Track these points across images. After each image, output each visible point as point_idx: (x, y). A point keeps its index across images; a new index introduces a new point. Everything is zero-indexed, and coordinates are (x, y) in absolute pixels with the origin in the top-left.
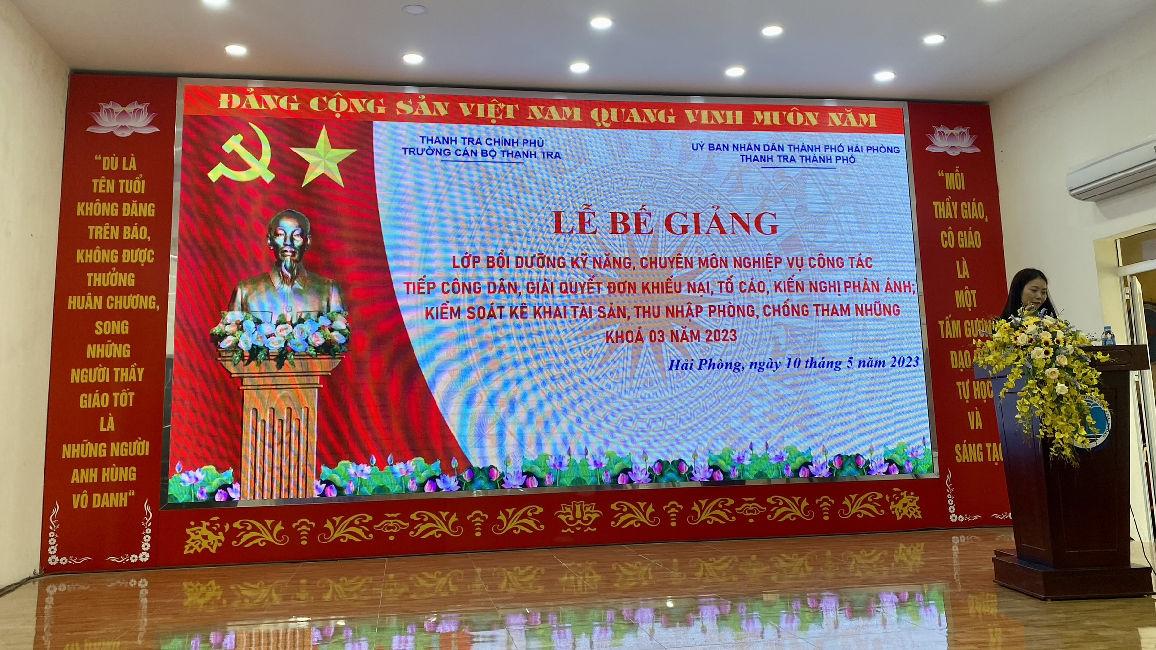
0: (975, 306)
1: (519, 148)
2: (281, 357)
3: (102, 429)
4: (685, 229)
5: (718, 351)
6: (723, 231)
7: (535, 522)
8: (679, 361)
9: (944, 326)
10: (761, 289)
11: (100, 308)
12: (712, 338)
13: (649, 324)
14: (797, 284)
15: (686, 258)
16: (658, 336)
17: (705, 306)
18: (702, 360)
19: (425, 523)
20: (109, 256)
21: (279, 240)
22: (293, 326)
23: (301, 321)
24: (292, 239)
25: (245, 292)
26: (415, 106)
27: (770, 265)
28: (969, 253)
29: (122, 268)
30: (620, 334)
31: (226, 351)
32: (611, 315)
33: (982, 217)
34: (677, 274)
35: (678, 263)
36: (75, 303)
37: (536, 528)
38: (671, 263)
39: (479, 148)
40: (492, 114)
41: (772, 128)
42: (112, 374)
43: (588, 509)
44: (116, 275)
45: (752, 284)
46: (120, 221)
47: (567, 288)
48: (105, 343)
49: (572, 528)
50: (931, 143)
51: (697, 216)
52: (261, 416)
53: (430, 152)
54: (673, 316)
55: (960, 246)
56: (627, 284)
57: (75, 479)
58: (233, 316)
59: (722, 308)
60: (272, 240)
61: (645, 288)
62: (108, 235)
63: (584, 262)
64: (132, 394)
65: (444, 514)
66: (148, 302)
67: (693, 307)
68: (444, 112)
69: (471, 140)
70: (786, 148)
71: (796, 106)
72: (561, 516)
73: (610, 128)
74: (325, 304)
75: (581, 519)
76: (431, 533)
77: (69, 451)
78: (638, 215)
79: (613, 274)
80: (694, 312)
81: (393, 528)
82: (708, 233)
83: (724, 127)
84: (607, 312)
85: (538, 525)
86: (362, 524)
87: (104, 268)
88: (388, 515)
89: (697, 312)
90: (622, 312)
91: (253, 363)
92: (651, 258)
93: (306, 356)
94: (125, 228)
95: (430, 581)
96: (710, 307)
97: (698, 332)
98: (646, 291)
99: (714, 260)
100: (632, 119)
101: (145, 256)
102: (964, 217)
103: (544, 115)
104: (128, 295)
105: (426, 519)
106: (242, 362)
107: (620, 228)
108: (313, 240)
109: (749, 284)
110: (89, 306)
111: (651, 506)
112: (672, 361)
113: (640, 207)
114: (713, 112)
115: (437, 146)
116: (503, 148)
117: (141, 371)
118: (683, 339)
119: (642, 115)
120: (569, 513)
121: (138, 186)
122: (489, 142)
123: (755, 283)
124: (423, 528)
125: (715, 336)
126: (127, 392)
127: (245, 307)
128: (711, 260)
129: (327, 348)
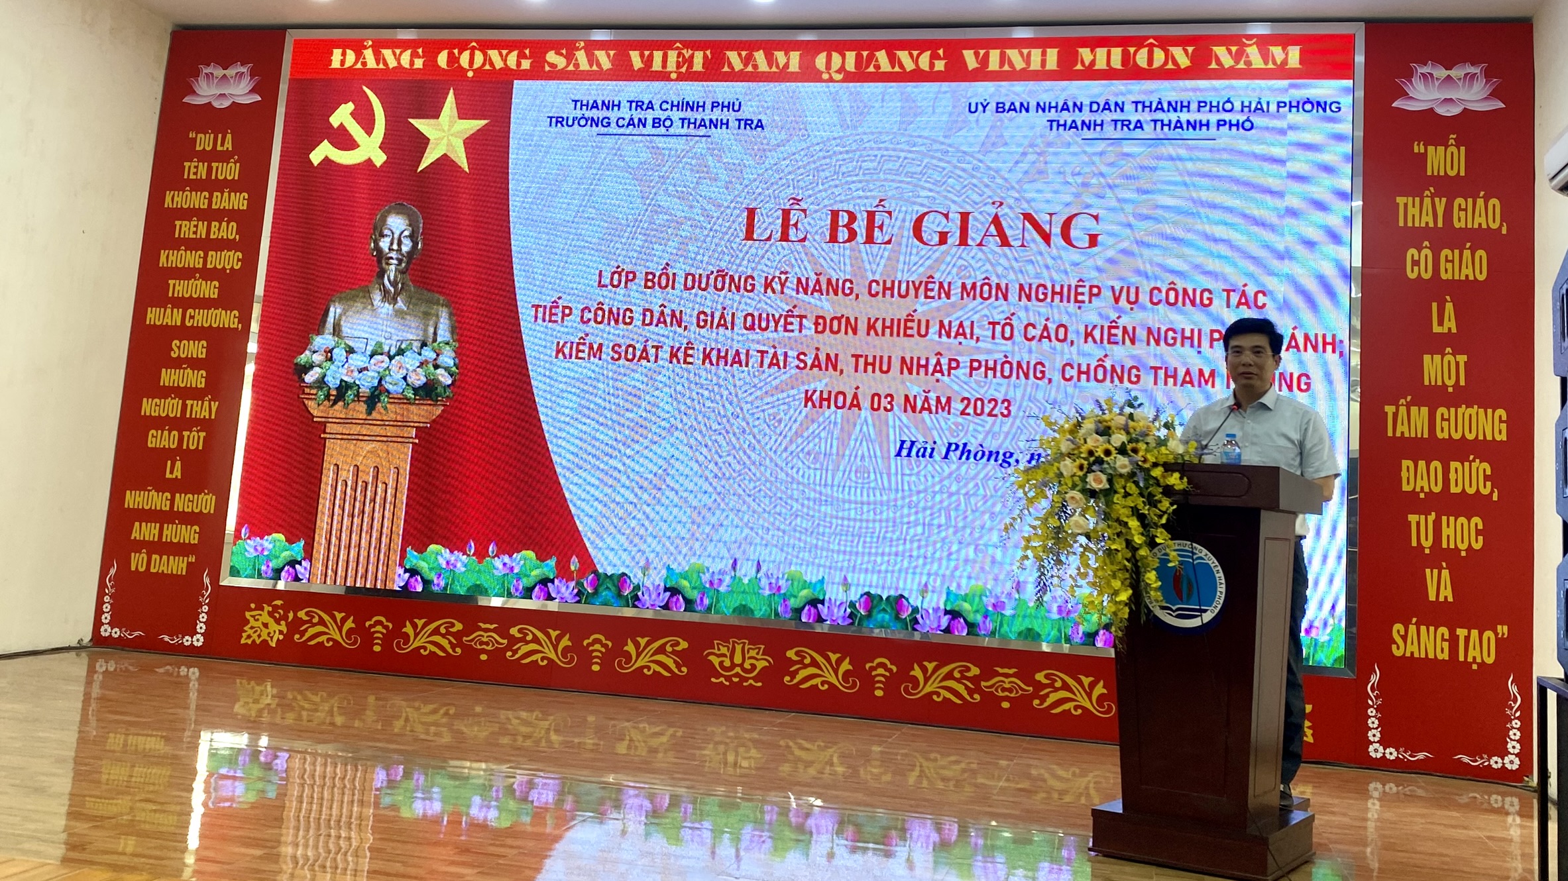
0: (1462, 383)
1: (708, 115)
2: (373, 398)
3: (168, 475)
4: (943, 238)
5: (976, 433)
6: (1005, 242)
7: (675, 662)
8: (913, 443)
9: (1395, 415)
10: (1061, 336)
11: (179, 324)
12: (970, 410)
13: (871, 383)
14: (1125, 330)
15: (941, 284)
16: (884, 402)
17: (964, 360)
18: (950, 444)
19: (527, 643)
20: (192, 259)
21: (384, 244)
22: (391, 358)
23: (401, 352)
24: (400, 243)
25: (338, 311)
26: (570, 57)
27: (1080, 298)
28: (1461, 290)
29: (207, 274)
30: (825, 396)
31: (310, 387)
32: (816, 364)
33: (1494, 226)
34: (923, 307)
35: (927, 290)
36: (154, 316)
37: (676, 671)
38: (917, 290)
39: (650, 115)
40: (672, 65)
41: (1109, 74)
42: (184, 406)
43: (753, 653)
44: (198, 282)
45: (1046, 328)
46: (209, 215)
47: (754, 323)
48: (180, 368)
49: (728, 678)
50: (1404, 94)
51: (965, 217)
52: (343, 475)
53: (583, 122)
54: (910, 373)
55: (1444, 276)
56: (843, 321)
57: (135, 535)
58: (322, 341)
59: (991, 364)
60: (376, 242)
61: (871, 327)
62: (195, 233)
63: (783, 285)
64: (202, 434)
65: (554, 634)
66: (226, 319)
67: (944, 361)
68: (606, 64)
69: (639, 105)
70: (1129, 107)
71: (1155, 38)
72: (711, 658)
73: (843, 81)
74: (431, 330)
75: (741, 666)
76: (534, 658)
77: (134, 499)
78: (871, 215)
79: (826, 305)
80: (945, 367)
81: (487, 644)
82: (980, 244)
83: (1026, 75)
84: (809, 362)
85: (678, 666)
86: (448, 633)
87: (186, 274)
88: (483, 626)
89: (950, 368)
90: (832, 362)
91: (341, 403)
92: (885, 282)
93: (403, 400)
94: (214, 224)
95: (526, 723)
96: (972, 361)
97: (949, 400)
98: (872, 332)
99: (986, 288)
100: (878, 67)
101: (230, 260)
102: (1457, 225)
103: (746, 65)
104: (209, 309)
105: (530, 637)
106: (326, 403)
107: (843, 234)
108: (424, 244)
109: (1040, 328)
110: (168, 321)
111: (848, 660)
112: (903, 442)
113: (876, 202)
114: (1008, 52)
115: (594, 113)
116: (682, 115)
117: (215, 406)
118: (923, 408)
119: (893, 59)
120: (724, 655)
121: (230, 171)
122: (665, 106)
123: (1052, 327)
124: (525, 649)
125: (975, 407)
126: (198, 432)
127: (337, 331)
128: (982, 286)
129: (428, 391)
